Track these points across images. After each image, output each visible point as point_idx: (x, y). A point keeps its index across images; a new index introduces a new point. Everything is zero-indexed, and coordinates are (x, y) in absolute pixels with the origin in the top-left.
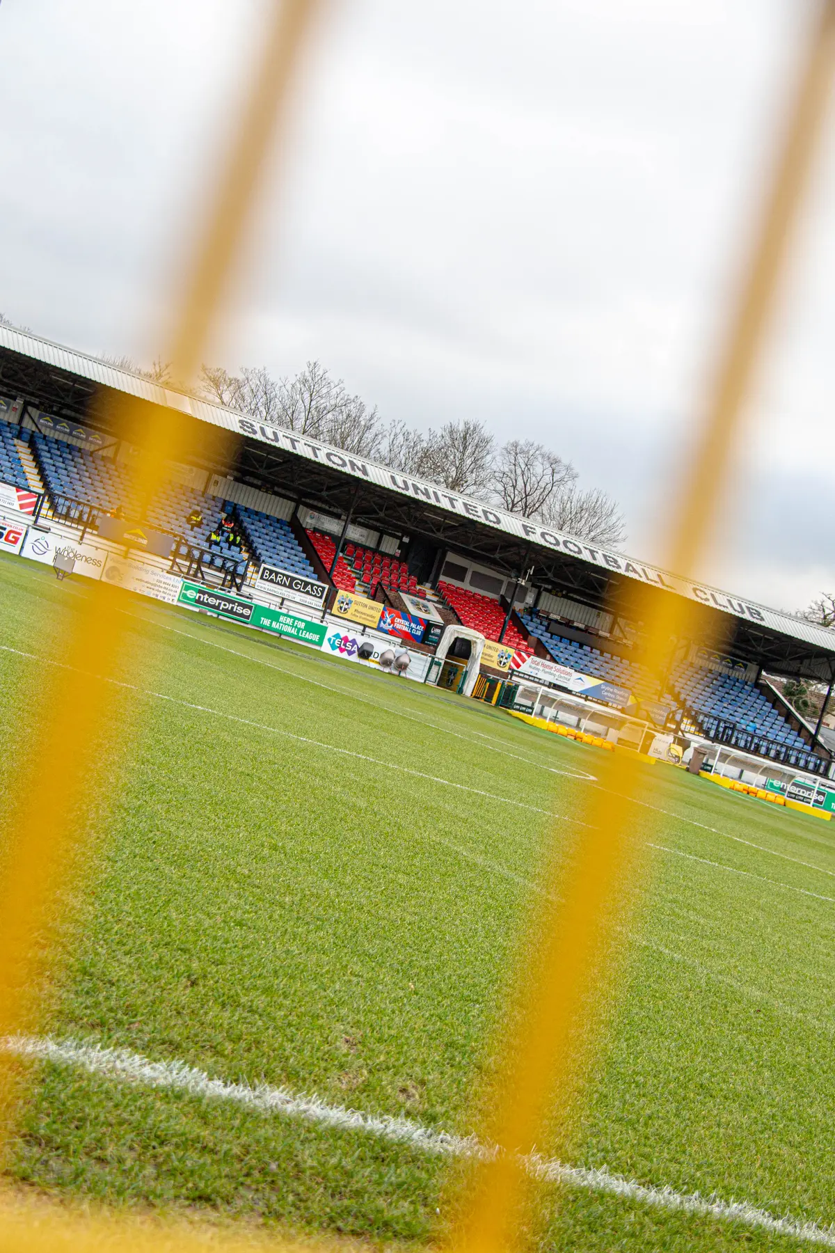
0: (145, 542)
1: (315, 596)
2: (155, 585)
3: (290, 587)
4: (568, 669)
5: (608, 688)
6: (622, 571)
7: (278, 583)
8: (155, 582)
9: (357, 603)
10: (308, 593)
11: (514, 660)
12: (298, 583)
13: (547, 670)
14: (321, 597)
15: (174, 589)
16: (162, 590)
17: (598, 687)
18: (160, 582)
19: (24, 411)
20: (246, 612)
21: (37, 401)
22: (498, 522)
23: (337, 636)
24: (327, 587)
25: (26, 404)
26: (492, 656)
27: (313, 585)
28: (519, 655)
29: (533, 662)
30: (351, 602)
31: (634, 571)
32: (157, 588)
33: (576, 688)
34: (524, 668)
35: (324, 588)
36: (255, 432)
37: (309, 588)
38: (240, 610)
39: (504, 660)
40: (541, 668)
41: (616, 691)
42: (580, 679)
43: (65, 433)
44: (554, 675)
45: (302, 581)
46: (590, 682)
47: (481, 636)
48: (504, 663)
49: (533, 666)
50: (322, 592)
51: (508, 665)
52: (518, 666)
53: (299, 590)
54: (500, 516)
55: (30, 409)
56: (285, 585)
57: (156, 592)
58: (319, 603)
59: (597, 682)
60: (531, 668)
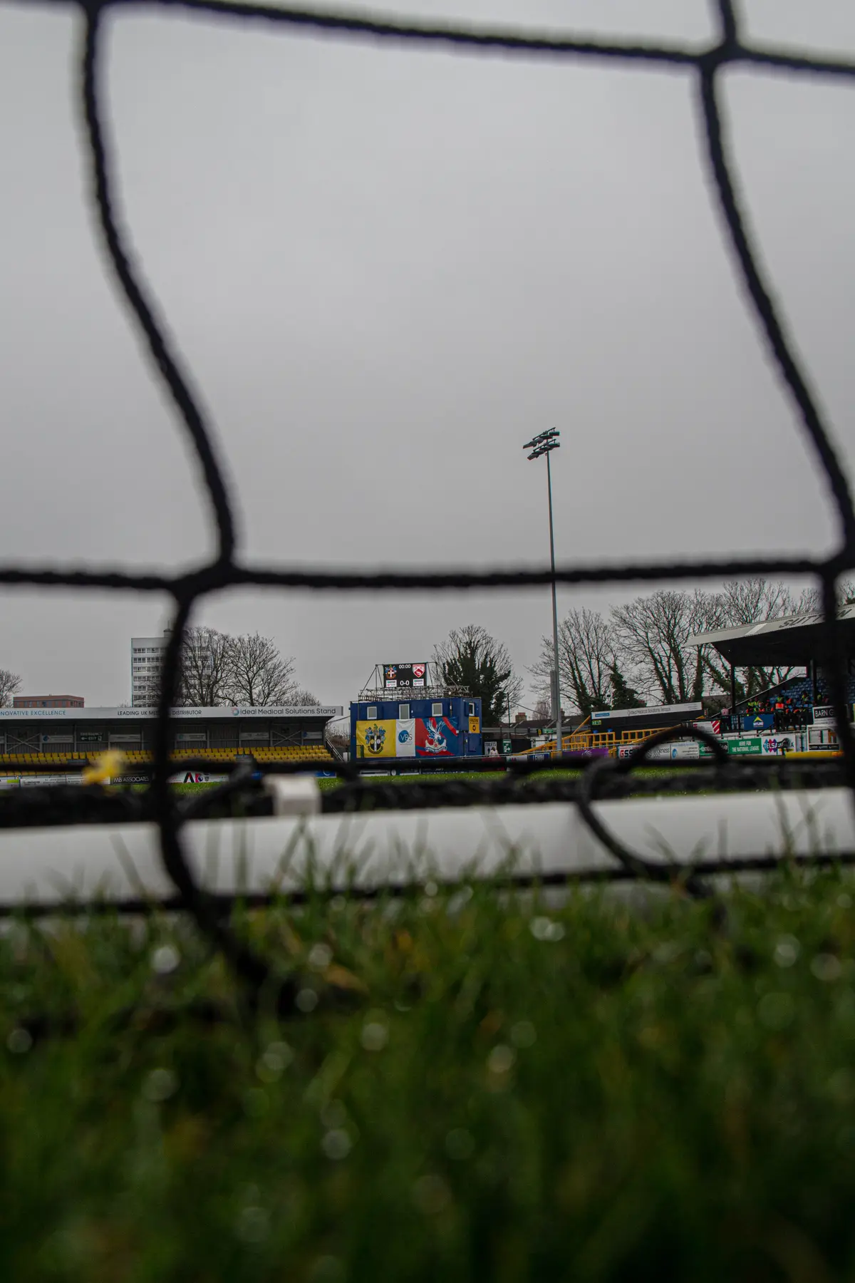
0: (761, 724)
3: (829, 716)
7: (823, 717)
23: (766, 742)
56: (826, 717)
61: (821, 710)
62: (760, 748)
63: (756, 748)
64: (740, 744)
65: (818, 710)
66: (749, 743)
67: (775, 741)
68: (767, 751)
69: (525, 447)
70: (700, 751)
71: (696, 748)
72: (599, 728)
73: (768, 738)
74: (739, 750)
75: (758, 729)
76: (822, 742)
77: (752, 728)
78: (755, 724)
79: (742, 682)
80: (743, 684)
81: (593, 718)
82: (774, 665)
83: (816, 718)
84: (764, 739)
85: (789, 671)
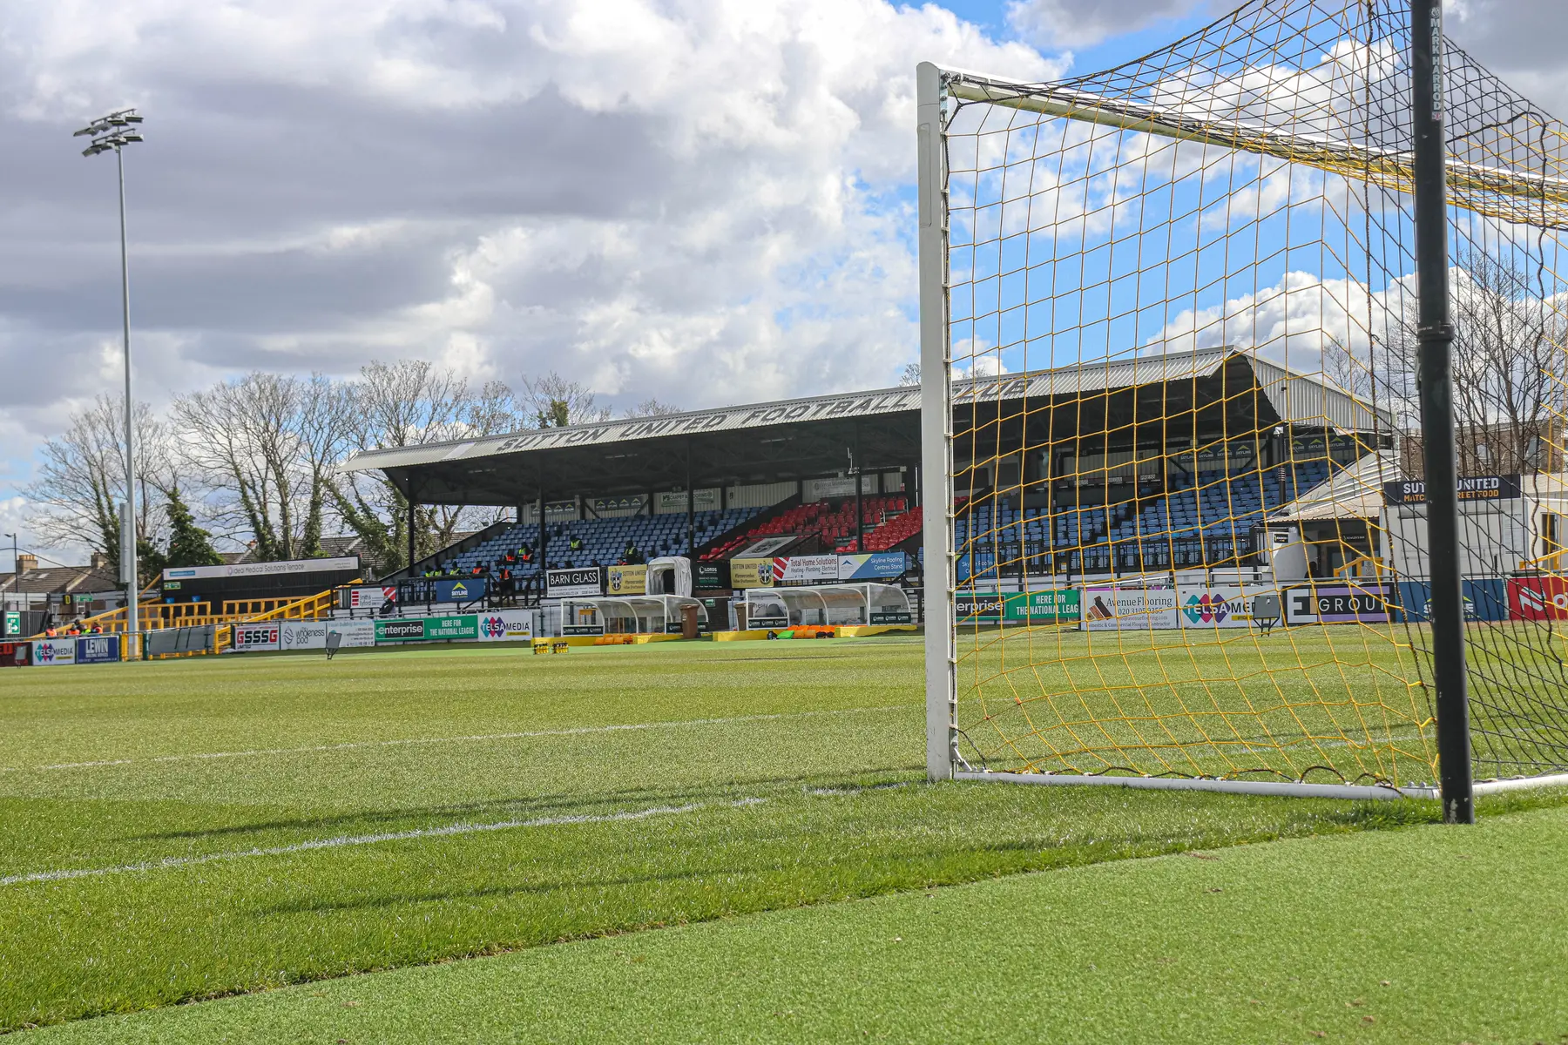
0: (465, 593)
1: (593, 583)
2: (358, 634)
3: (572, 584)
4: (830, 557)
5: (880, 560)
7: (562, 585)
9: (626, 573)
10: (586, 583)
11: (775, 570)
12: (576, 577)
13: (811, 567)
14: (597, 583)
17: (867, 565)
18: (360, 629)
20: (419, 629)
23: (486, 621)
24: (598, 568)
26: (752, 576)
27: (588, 572)
28: (779, 563)
29: (794, 564)
30: (620, 574)
33: (847, 574)
35: (596, 571)
37: (586, 578)
38: (414, 629)
39: (766, 575)
40: (804, 568)
41: (889, 560)
42: (847, 562)
44: (818, 569)
45: (578, 572)
46: (859, 560)
48: (768, 578)
49: (795, 568)
50: (596, 576)
51: (771, 578)
52: (781, 575)
53: (579, 584)
56: (567, 584)
58: (596, 588)
59: (865, 557)
60: (793, 570)
61: (559, 574)
62: (476, 631)
63: (470, 630)
64: (444, 624)
65: (555, 574)
66: (458, 623)
67: (500, 621)
68: (487, 636)
69: (76, 134)
70: (377, 635)
71: (370, 629)
72: (178, 596)
73: (489, 616)
74: (441, 633)
75: (459, 601)
76: (572, 623)
77: (449, 600)
78: (454, 593)
79: (387, 524)
80: (389, 527)
81: (165, 579)
82: (435, 503)
83: (551, 586)
84: (481, 617)
85: (459, 510)
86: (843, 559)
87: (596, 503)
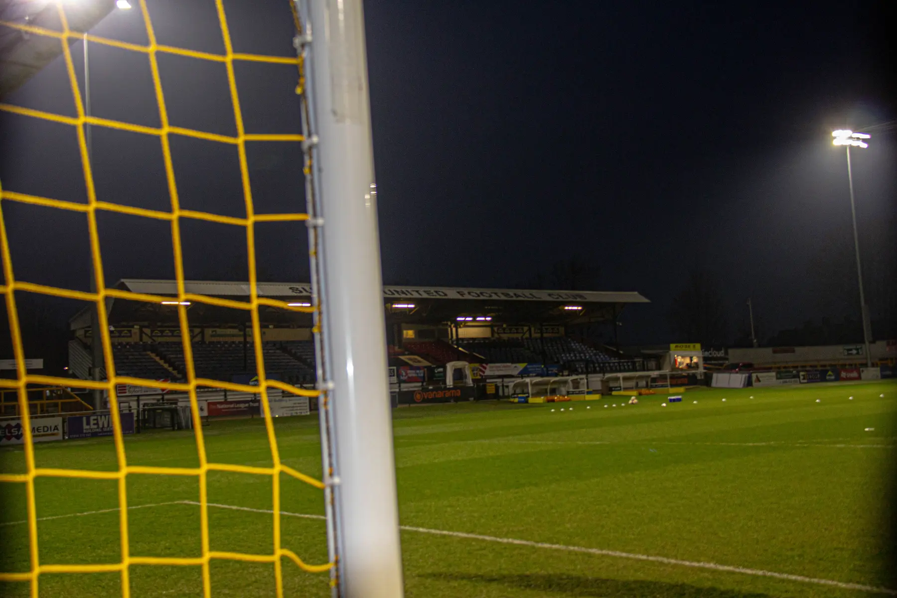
2: (293, 407)
4: (508, 364)
6: (515, 298)
8: (293, 405)
11: (481, 370)
13: (499, 369)
15: (305, 405)
16: (298, 408)
17: (525, 368)
18: (295, 404)
19: (141, 332)
21: (146, 323)
22: (446, 295)
25: (141, 327)
28: (482, 366)
29: (491, 367)
31: (519, 296)
32: (295, 408)
33: (515, 373)
34: (488, 372)
36: (301, 292)
39: (475, 372)
40: (495, 369)
41: (534, 366)
42: (516, 367)
43: (169, 336)
44: (502, 370)
46: (521, 366)
47: (466, 363)
49: (491, 369)
51: (480, 374)
52: (484, 372)
54: (444, 291)
55: (145, 330)
57: (296, 411)
59: (524, 365)
60: (490, 371)
86: (514, 365)
87: (152, 332)
